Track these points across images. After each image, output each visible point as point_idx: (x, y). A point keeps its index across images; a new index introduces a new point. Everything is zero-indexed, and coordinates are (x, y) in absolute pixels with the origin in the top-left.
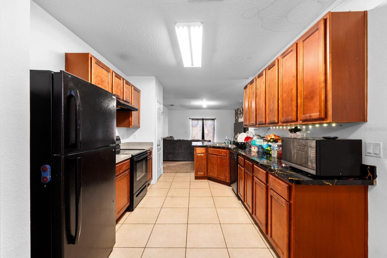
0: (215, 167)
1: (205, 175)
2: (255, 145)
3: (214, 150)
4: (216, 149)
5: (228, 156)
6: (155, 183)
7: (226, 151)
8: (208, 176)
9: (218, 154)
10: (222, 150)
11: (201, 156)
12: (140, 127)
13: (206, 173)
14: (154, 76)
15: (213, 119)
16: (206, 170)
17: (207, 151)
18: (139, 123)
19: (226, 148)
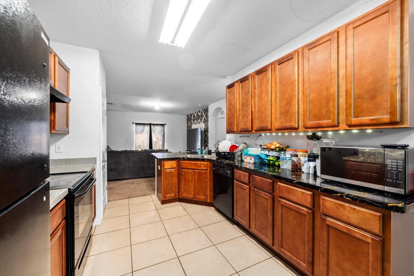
0: (190, 184)
1: (176, 197)
2: (247, 155)
3: (190, 163)
4: (192, 162)
5: (209, 170)
6: (100, 223)
7: (206, 163)
8: (181, 198)
9: (196, 168)
10: (202, 163)
11: (171, 172)
12: (68, 133)
13: (177, 194)
14: (97, 49)
15: (163, 125)
16: (177, 190)
17: (179, 165)
18: (67, 126)
19: (206, 160)
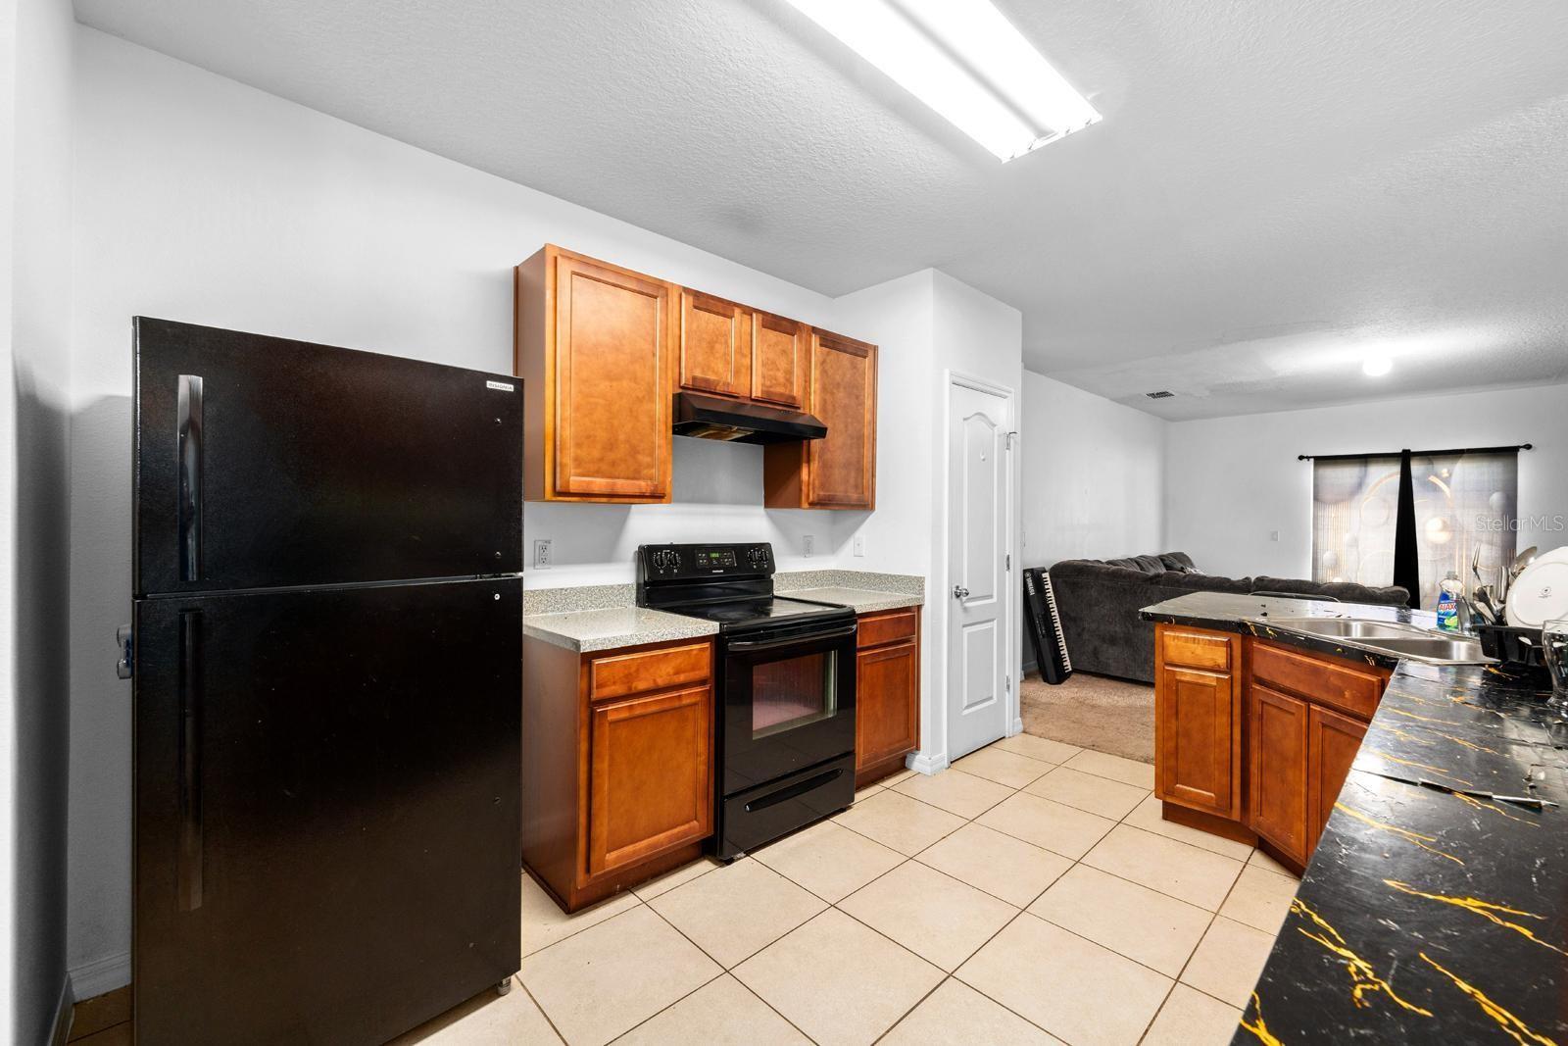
1: (1230, 813)
7: (1374, 679)
8: (1251, 828)
9: (1317, 695)
11: (1198, 687)
13: (1237, 801)
14: (930, 266)
16: (1237, 782)
17: (1242, 660)
18: (864, 489)
19: (1372, 663)
